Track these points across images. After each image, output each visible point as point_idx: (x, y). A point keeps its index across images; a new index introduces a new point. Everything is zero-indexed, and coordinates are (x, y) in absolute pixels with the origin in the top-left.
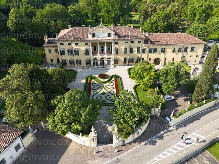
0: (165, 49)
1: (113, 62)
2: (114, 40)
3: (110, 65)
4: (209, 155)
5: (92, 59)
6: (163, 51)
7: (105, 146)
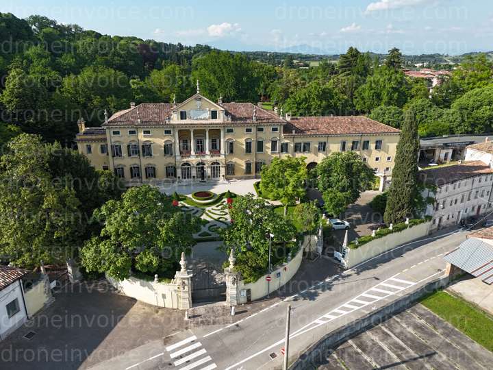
0: (325, 143)
1: (223, 171)
2: (224, 125)
3: (217, 177)
4: (424, 310)
5: (179, 165)
6: (323, 147)
7: (209, 305)
